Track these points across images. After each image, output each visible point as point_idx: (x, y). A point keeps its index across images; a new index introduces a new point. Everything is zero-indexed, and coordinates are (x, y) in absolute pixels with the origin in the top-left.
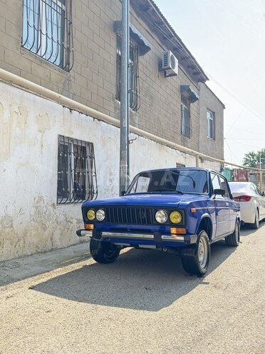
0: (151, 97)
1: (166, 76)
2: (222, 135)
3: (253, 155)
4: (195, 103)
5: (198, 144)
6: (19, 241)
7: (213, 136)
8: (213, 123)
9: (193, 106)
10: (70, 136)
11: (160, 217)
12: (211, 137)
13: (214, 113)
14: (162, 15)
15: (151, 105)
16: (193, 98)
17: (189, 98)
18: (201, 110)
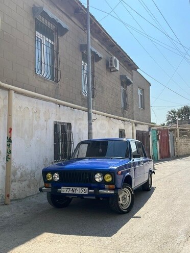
0: (102, 87)
1: (111, 72)
2: (149, 104)
3: (174, 112)
4: (130, 86)
5: (133, 113)
6: (38, 184)
7: (143, 107)
8: (142, 97)
9: (129, 87)
10: (60, 121)
11: (98, 178)
12: (142, 107)
13: (143, 90)
14: (108, 35)
15: (102, 93)
16: (129, 83)
17: (126, 83)
18: (134, 89)
